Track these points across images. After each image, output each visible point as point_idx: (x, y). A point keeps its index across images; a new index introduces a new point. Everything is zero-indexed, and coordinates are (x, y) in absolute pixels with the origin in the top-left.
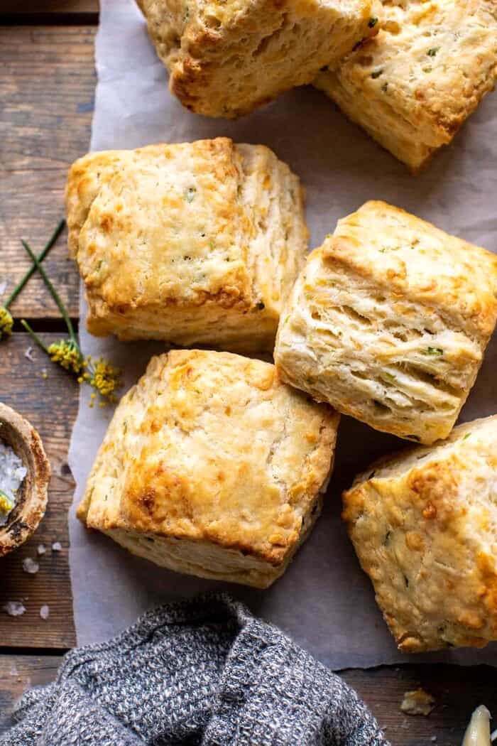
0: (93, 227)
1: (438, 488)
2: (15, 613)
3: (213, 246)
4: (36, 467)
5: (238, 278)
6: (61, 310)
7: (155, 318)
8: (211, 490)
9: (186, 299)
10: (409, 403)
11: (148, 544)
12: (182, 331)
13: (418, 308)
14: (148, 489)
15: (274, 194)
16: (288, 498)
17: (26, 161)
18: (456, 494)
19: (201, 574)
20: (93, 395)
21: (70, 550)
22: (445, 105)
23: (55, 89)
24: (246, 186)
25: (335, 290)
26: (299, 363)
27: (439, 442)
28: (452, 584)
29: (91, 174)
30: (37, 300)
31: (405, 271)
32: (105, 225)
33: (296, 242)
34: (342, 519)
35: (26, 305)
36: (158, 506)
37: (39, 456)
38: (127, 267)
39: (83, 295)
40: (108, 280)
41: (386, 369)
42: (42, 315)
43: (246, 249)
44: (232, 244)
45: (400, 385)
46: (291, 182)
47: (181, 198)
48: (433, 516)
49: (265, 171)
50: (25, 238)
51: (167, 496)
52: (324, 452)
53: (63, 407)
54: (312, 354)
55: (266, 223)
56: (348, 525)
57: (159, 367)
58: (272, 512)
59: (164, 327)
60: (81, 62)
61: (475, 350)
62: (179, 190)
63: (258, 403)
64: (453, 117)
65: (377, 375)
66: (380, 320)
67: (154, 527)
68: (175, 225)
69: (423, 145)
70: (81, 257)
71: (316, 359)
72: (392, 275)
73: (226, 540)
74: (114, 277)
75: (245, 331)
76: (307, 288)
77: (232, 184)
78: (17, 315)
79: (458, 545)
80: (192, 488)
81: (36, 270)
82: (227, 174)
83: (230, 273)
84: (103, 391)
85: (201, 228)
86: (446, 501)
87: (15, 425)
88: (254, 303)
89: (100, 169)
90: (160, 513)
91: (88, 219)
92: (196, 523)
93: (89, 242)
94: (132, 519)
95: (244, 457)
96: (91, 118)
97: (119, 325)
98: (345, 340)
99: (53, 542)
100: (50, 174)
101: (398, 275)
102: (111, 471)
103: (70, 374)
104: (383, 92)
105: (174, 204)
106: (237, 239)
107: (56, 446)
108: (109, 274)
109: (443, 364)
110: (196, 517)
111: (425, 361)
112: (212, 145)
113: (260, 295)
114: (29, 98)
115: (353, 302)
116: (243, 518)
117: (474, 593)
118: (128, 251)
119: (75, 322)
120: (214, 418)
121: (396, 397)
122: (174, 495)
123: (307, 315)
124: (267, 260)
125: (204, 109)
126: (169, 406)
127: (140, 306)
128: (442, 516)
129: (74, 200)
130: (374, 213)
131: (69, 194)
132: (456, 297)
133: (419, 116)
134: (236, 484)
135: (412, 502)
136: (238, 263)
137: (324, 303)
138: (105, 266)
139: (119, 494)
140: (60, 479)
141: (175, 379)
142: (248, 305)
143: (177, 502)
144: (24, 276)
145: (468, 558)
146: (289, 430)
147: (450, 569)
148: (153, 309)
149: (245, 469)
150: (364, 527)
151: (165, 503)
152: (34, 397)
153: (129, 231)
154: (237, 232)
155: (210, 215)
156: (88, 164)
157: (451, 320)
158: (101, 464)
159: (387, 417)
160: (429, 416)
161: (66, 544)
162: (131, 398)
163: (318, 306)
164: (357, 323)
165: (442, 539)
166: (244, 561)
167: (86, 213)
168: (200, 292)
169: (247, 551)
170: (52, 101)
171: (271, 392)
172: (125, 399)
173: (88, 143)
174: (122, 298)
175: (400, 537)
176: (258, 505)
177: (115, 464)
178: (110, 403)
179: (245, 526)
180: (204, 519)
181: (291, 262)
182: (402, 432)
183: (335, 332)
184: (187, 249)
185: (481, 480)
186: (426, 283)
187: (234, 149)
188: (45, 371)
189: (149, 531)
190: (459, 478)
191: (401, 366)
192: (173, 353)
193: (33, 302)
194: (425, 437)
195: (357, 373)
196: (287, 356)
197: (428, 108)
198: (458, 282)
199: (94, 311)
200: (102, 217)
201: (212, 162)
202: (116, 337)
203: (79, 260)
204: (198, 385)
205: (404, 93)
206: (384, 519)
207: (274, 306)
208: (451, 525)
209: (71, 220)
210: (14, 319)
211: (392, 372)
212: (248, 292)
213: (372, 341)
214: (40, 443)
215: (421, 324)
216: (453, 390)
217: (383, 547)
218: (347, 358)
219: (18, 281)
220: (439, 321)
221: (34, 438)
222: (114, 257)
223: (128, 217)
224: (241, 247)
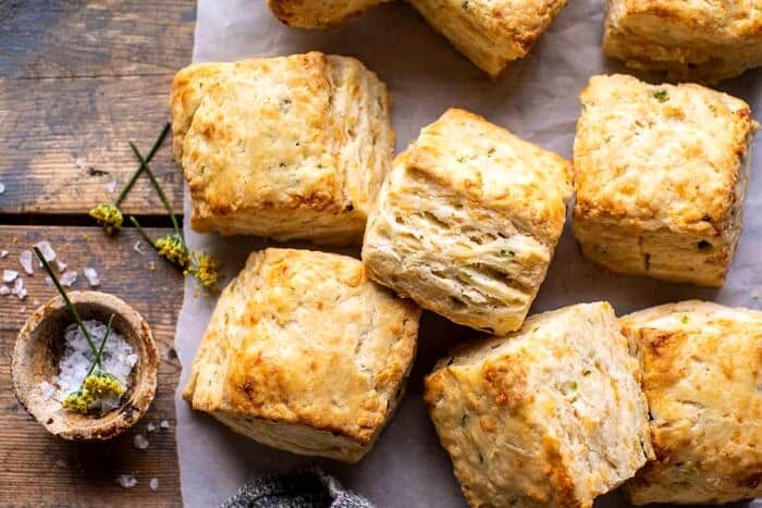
0: (196, 133)
1: (509, 378)
2: (127, 485)
3: (306, 154)
4: (145, 354)
5: (329, 184)
6: (167, 207)
7: (253, 219)
8: (306, 379)
9: (282, 203)
10: (484, 300)
11: (247, 424)
12: (279, 230)
13: (492, 214)
14: (248, 377)
15: (362, 104)
16: (374, 385)
17: (133, 67)
18: (525, 383)
19: (296, 451)
20: (197, 287)
21: (177, 427)
22: (521, 23)
24: (336, 96)
25: (417, 198)
26: (384, 263)
27: (511, 334)
28: (522, 463)
29: (194, 85)
30: (145, 198)
31: (481, 181)
32: (208, 134)
33: (382, 148)
34: (422, 400)
35: (135, 203)
36: (257, 393)
37: (148, 344)
38: (228, 173)
39: (188, 197)
40: (211, 184)
41: (462, 270)
42: (150, 212)
43: (336, 156)
44: (324, 152)
45: (476, 284)
46: (380, 88)
47: (277, 110)
48: (504, 403)
49: (354, 82)
50: (132, 140)
51: (266, 384)
52: (408, 342)
53: (169, 296)
54: (396, 255)
55: (356, 130)
56: (429, 407)
57: (258, 263)
58: (362, 397)
59: (263, 226)
61: (544, 253)
62: (275, 101)
63: (347, 298)
64: (527, 34)
65: (456, 274)
66: (458, 225)
67: (254, 411)
68: (271, 135)
69: (500, 58)
70: (185, 161)
71: (399, 259)
72: (469, 185)
73: (319, 423)
74: (216, 182)
75: (337, 229)
76: (392, 195)
77: (324, 96)
78: (126, 212)
79: (526, 429)
80: (287, 377)
81: (143, 169)
82: (319, 87)
83: (322, 180)
84: (206, 283)
85: (296, 137)
86: (515, 389)
87: (126, 316)
88: (344, 205)
89: (202, 80)
90: (260, 399)
91: (192, 128)
92: (292, 408)
93: (193, 148)
94: (233, 403)
95: (335, 348)
96: (194, 27)
97: (220, 223)
98: (426, 244)
99: (162, 420)
100: (156, 80)
101: (475, 185)
102: (215, 358)
103: (176, 266)
104: (463, 10)
105: (271, 115)
106: (329, 147)
107: (164, 333)
108: (211, 179)
109: (514, 265)
110: (292, 402)
111: (499, 262)
112: (306, 60)
113: (350, 198)
114: (135, 7)
115: (433, 208)
116: (334, 403)
117: (542, 472)
118: (229, 159)
119: (180, 218)
120: (307, 312)
121: (472, 295)
122: (272, 383)
123: (391, 220)
124: (356, 166)
125: (298, 23)
126: (267, 301)
127: (240, 209)
128: (513, 403)
129: (179, 108)
130: (453, 122)
131: (175, 101)
132: (526, 205)
133: (497, 33)
134: (328, 373)
135: (486, 389)
136: (329, 170)
137: (407, 209)
138: (208, 172)
139: (222, 380)
140: (169, 363)
141: (272, 277)
142: (338, 208)
143: (274, 389)
144: (133, 175)
145: (535, 441)
146: (375, 323)
147: (520, 450)
148: (252, 211)
149: (335, 359)
150: (443, 409)
151: (263, 389)
152: (141, 287)
153: (230, 140)
154: (328, 141)
155: (304, 126)
156: (191, 75)
157: (522, 226)
158: (205, 350)
159: (465, 312)
160: (501, 311)
161: (173, 421)
162: (232, 288)
163: (402, 212)
164: (437, 227)
165: (512, 423)
166: (334, 440)
167: (190, 120)
168: (294, 196)
169: (338, 432)
170: (157, 10)
171: (360, 288)
172: (227, 291)
173: (191, 50)
174: (224, 201)
175: (476, 420)
176: (347, 392)
177: (218, 352)
178: (213, 293)
179: (336, 410)
180: (298, 405)
181: (378, 166)
182: (478, 324)
183: (417, 235)
184: (283, 157)
185: (548, 371)
186: (499, 192)
187: (326, 62)
188: (152, 263)
189: (249, 415)
190: (528, 369)
191: (477, 267)
192: (270, 251)
193: (142, 199)
194: (499, 329)
195: (437, 273)
196: (374, 256)
197: (504, 26)
198: (529, 190)
199: (197, 211)
200: (205, 125)
201: (305, 75)
202: (218, 233)
203: (183, 165)
204: (293, 282)
205: (483, 11)
206: (461, 403)
207: (362, 207)
208: (522, 411)
209: (176, 126)
210: (124, 216)
211: (468, 272)
212: (338, 196)
213: (449, 244)
214: (150, 332)
215: (495, 229)
216: (524, 288)
217: (460, 428)
218: (427, 260)
219: (127, 180)
220: (512, 226)
221: (143, 328)
222: (216, 163)
223: (229, 127)
224: (332, 154)
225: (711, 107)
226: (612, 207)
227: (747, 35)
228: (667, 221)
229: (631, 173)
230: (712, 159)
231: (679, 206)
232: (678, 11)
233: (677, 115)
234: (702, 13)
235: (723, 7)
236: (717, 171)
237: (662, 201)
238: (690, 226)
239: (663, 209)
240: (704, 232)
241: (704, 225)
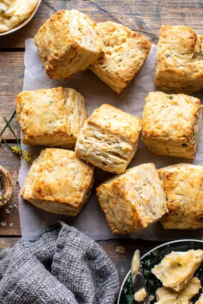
0: (23, 113)
1: (119, 186)
2: (3, 225)
3: (57, 119)
4: (8, 182)
5: (65, 128)
6: (15, 137)
7: (42, 139)
8: (57, 188)
9: (50, 134)
10: (112, 163)
11: (41, 204)
12: (50, 143)
13: (114, 136)
14: (40, 188)
15: (76, 103)
16: (79, 190)
17: (4, 93)
18: (124, 188)
19: (56, 212)
20: (25, 162)
21: (19, 206)
22: (124, 76)
23: (13, 71)
24: (67, 101)
25: (90, 131)
26: (81, 152)
27: (122, 173)
28: (125, 213)
29: (23, 98)
30: (8, 134)
31: (110, 126)
32: (27, 113)
33: (83, 117)
34: (95, 195)
35: (5, 136)
36: (42, 193)
37: (9, 179)
38: (33, 125)
39: (22, 133)
40: (28, 129)
41: (105, 153)
42: (10, 138)
43: (67, 119)
44: (63, 118)
45: (110, 158)
46: (82, 98)
47: (48, 105)
48: (118, 194)
49: (73, 96)
50: (4, 116)
51: (45, 190)
52: (90, 177)
53: (16, 165)
54: (85, 149)
55: (73, 111)
56: (98, 197)
57: (43, 153)
58: (74, 194)
59: (44, 142)
60: (20, 63)
61: (130, 147)
62: (48, 103)
63: (70, 163)
64: (126, 79)
65: (103, 155)
66: (104, 139)
67: (42, 198)
68: (46, 113)
69: (119, 87)
70: (20, 122)
71: (86, 150)
72: (107, 127)
73: (62, 202)
74: (30, 128)
75: (68, 142)
76: (83, 131)
77: (63, 101)
78: (2, 139)
79: (126, 202)
80: (52, 187)
81: (8, 125)
82: (61, 98)
83: (62, 127)
84: (27, 160)
85: (54, 114)
86: (122, 190)
87: (2, 171)
88: (70, 135)
89: (26, 97)
90: (43, 194)
91: (22, 112)
92: (53, 197)
93: (23, 118)
94: (35, 196)
95: (66, 178)
96: (23, 80)
97: (31, 141)
98: (94, 145)
99: (14, 204)
100: (11, 97)
101: (108, 127)
102: (30, 183)
103: (18, 155)
104: (106, 73)
105: (46, 107)
106: (64, 116)
107: (14, 177)
108: (28, 127)
109: (121, 151)
110: (53, 195)
111: (116, 151)
112: (57, 90)
113: (71, 132)
114: (5, 74)
115: (96, 134)
116: (66, 195)
117: (131, 215)
118: (33, 121)
119: (20, 140)
120: (58, 167)
121: (108, 161)
122: (47, 189)
123: (83, 138)
124: (74, 122)
125: (55, 78)
126: (45, 164)
127: (37, 136)
128: (121, 194)
129: (18, 106)
130: (104, 108)
131: (17, 104)
132: (124, 133)
133: (117, 80)
134: (64, 186)
135: (113, 190)
136: (65, 123)
137: (88, 135)
138: (27, 125)
139: (32, 189)
140: (16, 186)
141: (47, 157)
142: (68, 135)
143: (47, 191)
144: (4, 127)
145: (128, 206)
146: (79, 171)
147: (124, 209)
148: (41, 137)
149: (67, 182)
150: (101, 198)
151: (44, 191)
152: (8, 162)
153: (34, 115)
154: (64, 115)
155: (57, 110)
156: (22, 95)
157: (123, 139)
158: (27, 181)
159: (107, 166)
160: (118, 166)
161: (18, 205)
162: (36, 162)
163: (86, 136)
164: (97, 140)
165: (122, 201)
166: (67, 208)
167: (22, 109)
168: (54, 132)
169: (68, 205)
170: (12, 75)
171: (74, 160)
172: (34, 162)
173: (23, 87)
174: (32, 134)
175: (111, 200)
176: (71, 192)
177: (31, 181)
178: (30, 164)
179: (67, 198)
180: (55, 196)
181: (81, 122)
182: (112, 171)
183: (91, 143)
184: (50, 120)
185: (132, 184)
186: (116, 129)
187: (64, 90)
188: (11, 155)
189: (40, 199)
190: (126, 183)
191: (110, 152)
192: (47, 149)
193: (7, 135)
194: (118, 172)
195: (98, 155)
196: (78, 150)
197: (119, 77)
198: (125, 128)
199: (24, 137)
200: (26, 110)
201: (57, 94)
202: (31, 144)
203: (20, 123)
204: (53, 158)
205: (112, 73)
206: (106, 195)
207: (75, 135)
208: (124, 196)
209: (17, 111)
210: (2, 140)
211: (107, 154)
212: (67, 131)
213: (101, 145)
214: (10, 176)
215: (115, 140)
216: (125, 159)
217: (107, 204)
218: (94, 150)
219: (3, 129)
220: (120, 139)
221: (8, 174)
222: (30, 122)
223: (33, 111)
224: (65, 119)
225: (187, 101)
226: (154, 133)
227: (198, 77)
228: (171, 137)
229: (160, 122)
230: (186, 117)
231: (175, 132)
232: (175, 71)
233: (176, 104)
234: (183, 71)
235: (190, 69)
236: (188, 121)
237: (170, 131)
238: (179, 139)
239: (170, 134)
240: (183, 140)
241: (183, 138)
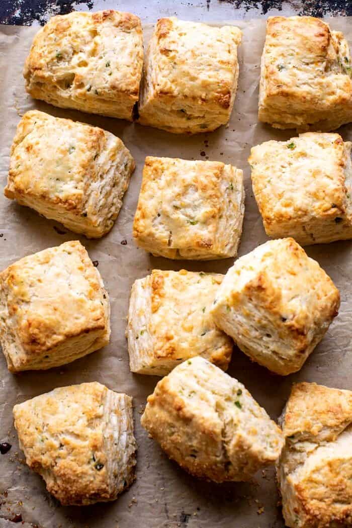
0: (22, 147)
7: (34, 201)
9: (50, 199)
24: (101, 154)
32: (28, 149)
43: (88, 185)
44: (82, 181)
47: (66, 150)
49: (114, 151)
55: (105, 176)
62: (67, 146)
74: (22, 175)
83: (74, 195)
85: (70, 168)
88: (82, 212)
91: (22, 143)
105: (62, 152)
106: (85, 180)
108: (21, 172)
113: (87, 210)
118: (33, 166)
124: (97, 195)
127: (29, 194)
129: (20, 130)
136: (81, 191)
138: (20, 168)
142: (78, 212)
148: (34, 197)
153: (37, 157)
154: (86, 176)
167: (23, 138)
168: (58, 198)
174: (22, 187)
184: (59, 176)
187: (103, 135)
200: (28, 144)
203: (11, 159)
212: (79, 206)
222: (26, 166)
223: (39, 150)
224: (85, 184)
